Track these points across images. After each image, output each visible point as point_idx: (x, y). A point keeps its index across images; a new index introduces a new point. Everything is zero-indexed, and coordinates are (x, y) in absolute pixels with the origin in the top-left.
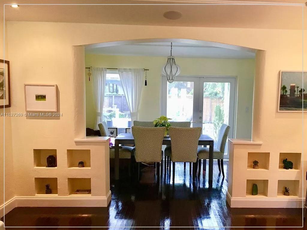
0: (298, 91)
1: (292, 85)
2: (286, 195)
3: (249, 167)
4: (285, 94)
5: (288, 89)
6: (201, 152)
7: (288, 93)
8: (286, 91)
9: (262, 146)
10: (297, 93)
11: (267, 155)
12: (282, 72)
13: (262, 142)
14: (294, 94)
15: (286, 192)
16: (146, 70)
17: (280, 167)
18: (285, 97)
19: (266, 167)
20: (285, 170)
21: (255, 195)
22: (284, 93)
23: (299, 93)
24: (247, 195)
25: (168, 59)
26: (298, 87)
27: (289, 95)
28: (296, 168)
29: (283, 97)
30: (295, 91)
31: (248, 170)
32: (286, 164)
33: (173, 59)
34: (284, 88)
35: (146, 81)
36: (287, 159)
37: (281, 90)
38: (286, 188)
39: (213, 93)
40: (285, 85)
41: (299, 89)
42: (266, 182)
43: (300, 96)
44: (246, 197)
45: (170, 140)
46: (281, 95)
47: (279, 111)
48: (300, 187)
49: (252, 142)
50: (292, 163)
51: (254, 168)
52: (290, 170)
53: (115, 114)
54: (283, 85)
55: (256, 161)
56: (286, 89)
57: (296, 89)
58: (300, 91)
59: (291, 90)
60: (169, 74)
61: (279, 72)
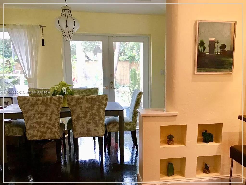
0: (219, 47)
1: (211, 39)
2: (206, 173)
3: (163, 142)
4: (203, 51)
5: (207, 45)
6: (110, 123)
7: (207, 50)
8: (205, 48)
9: (177, 117)
10: (217, 50)
11: (184, 128)
12: (199, 23)
13: (177, 113)
14: (214, 50)
15: (206, 169)
16: (42, 26)
17: (199, 141)
18: (203, 55)
19: (182, 141)
20: (205, 144)
21: (170, 176)
22: (201, 50)
23: (219, 50)
24: (161, 176)
25: (62, 10)
26: (218, 43)
27: (207, 52)
28: (217, 141)
29: (200, 55)
30: (215, 48)
31: (161, 147)
32: (206, 137)
33: (68, 10)
34: (201, 44)
35: (43, 40)
36: (206, 131)
37: (198, 45)
38: (206, 165)
39: (132, 56)
40: (203, 39)
41: (220, 45)
42: (183, 160)
43: (220, 53)
44: (160, 180)
45: (70, 112)
46: (198, 53)
47: (196, 73)
48: (221, 163)
49: (165, 113)
50: (213, 136)
51: (168, 144)
52: (210, 144)
53: (19, 80)
54: (200, 40)
55: (170, 135)
56: (205, 45)
57: (216, 45)
58: (221, 48)
59: (210, 46)
60: (65, 29)
61: (196, 22)
